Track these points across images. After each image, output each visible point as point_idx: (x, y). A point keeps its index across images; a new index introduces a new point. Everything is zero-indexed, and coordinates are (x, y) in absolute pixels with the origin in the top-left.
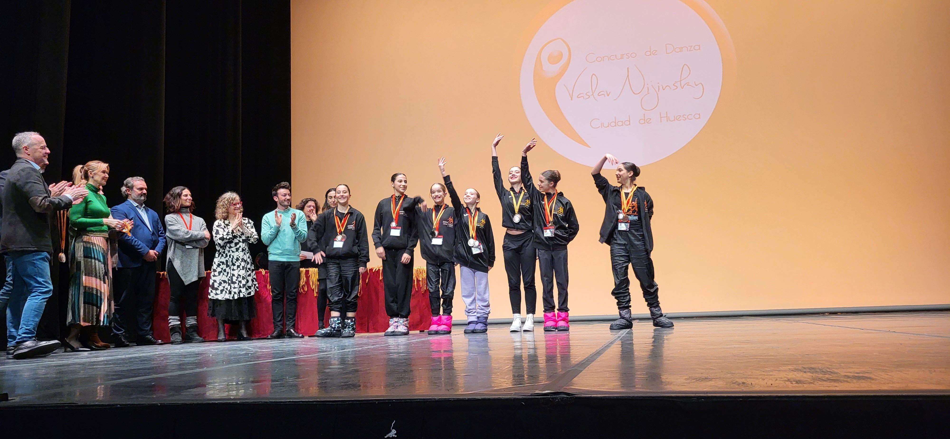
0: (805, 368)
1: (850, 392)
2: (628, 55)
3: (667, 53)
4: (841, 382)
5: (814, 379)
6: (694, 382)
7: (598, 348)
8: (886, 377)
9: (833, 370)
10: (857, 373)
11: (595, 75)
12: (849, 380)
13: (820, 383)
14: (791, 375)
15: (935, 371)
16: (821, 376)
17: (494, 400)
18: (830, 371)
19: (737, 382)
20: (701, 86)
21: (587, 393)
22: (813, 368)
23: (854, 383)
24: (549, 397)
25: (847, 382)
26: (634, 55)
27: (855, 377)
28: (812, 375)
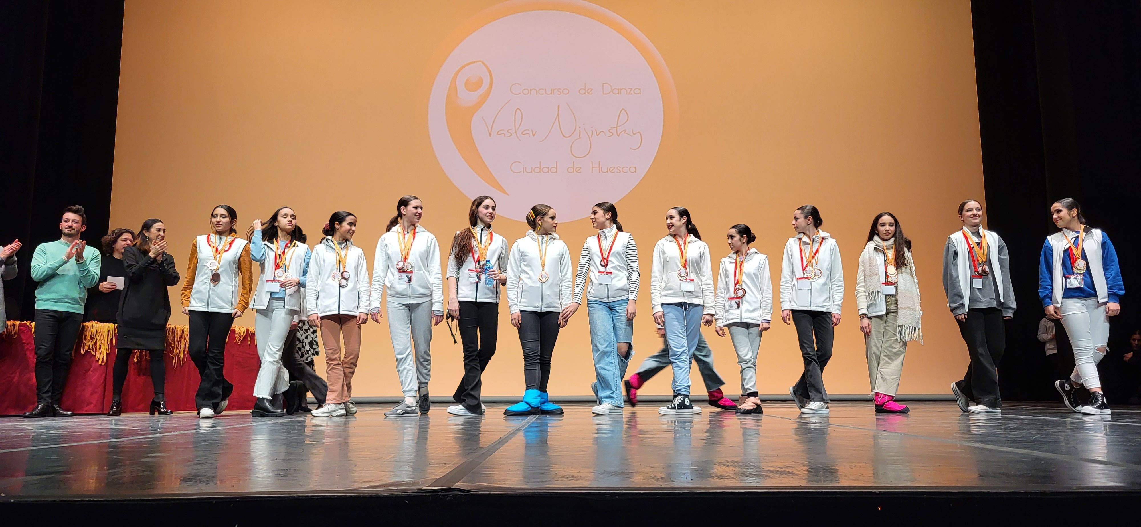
1: (771, 489)
2: (559, 90)
3: (603, 94)
4: (764, 477)
5: (736, 474)
6: (609, 477)
7: (502, 435)
9: (757, 464)
10: (779, 468)
11: (520, 109)
12: (771, 474)
13: (743, 478)
16: (743, 470)
17: (371, 497)
18: (753, 465)
19: (655, 476)
20: (639, 135)
21: (486, 489)
22: (736, 462)
23: (776, 478)
24: (440, 493)
25: (769, 477)
26: (566, 92)
27: (777, 472)
28: (735, 469)
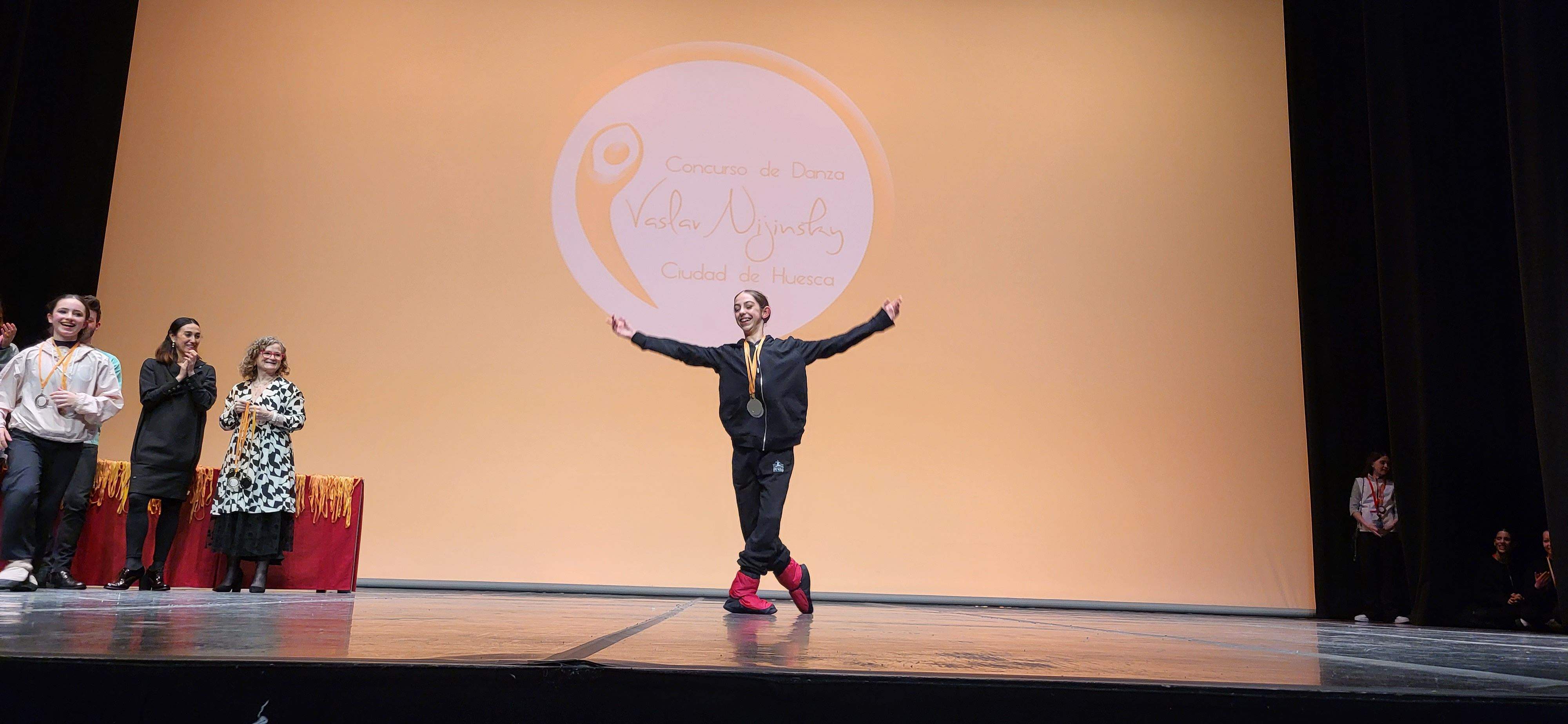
0: (958, 654)
1: (1022, 677)
4: (1009, 668)
5: (972, 664)
8: (1070, 666)
9: (998, 656)
10: (1030, 661)
12: (1019, 666)
13: (982, 668)
14: (938, 659)
15: (1133, 663)
16: (980, 661)
18: (993, 658)
19: (860, 662)
21: (626, 665)
22: (969, 654)
23: (1027, 669)
24: (561, 665)
25: (1017, 668)
27: (1028, 665)
28: (969, 660)
